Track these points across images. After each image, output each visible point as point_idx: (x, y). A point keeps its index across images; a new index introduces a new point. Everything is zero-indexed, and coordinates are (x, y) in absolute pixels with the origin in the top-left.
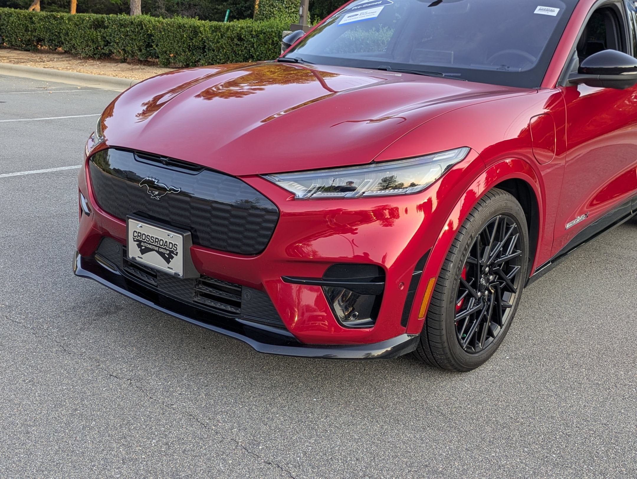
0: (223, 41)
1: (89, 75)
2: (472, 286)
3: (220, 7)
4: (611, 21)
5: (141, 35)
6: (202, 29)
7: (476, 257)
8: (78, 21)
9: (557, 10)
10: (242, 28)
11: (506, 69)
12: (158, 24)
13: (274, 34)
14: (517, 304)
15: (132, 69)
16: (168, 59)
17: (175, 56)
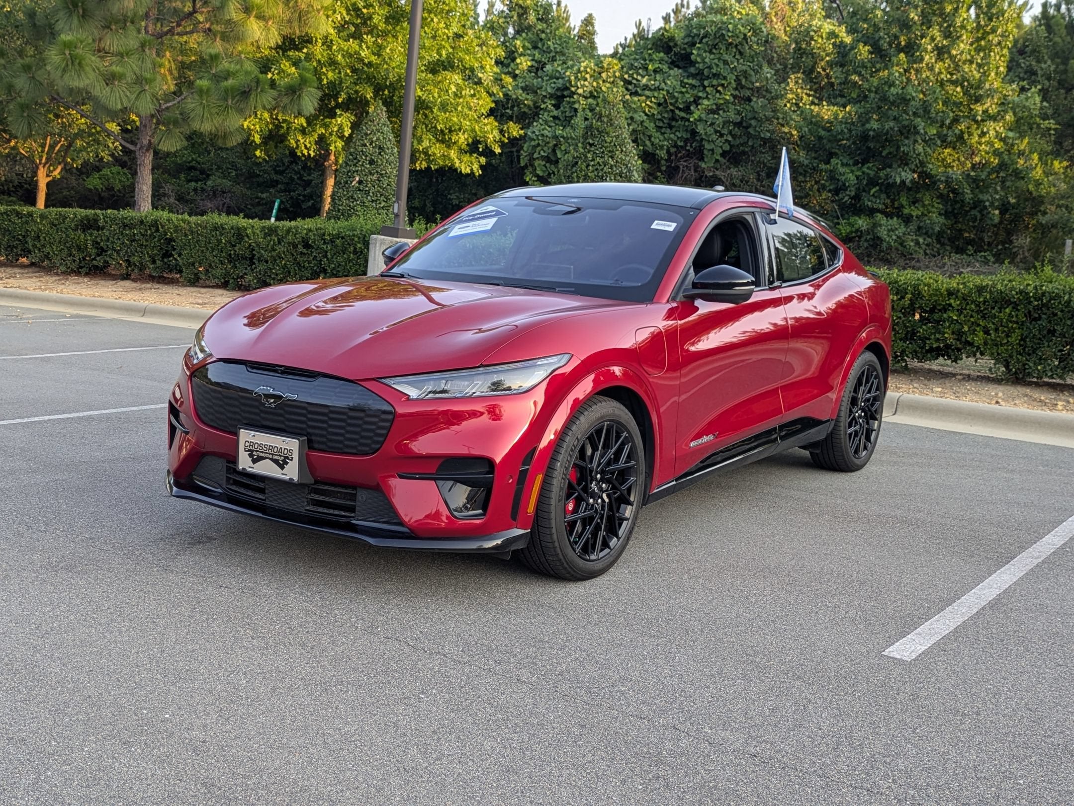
0: (280, 249)
1: (76, 297)
2: (582, 489)
3: (264, 196)
4: (742, 234)
5: (156, 239)
6: (249, 231)
7: (584, 460)
8: (57, 219)
9: (674, 225)
10: (310, 230)
11: (620, 284)
12: (182, 224)
13: (356, 239)
14: (636, 518)
15: (140, 289)
16: (196, 275)
17: (207, 270)
